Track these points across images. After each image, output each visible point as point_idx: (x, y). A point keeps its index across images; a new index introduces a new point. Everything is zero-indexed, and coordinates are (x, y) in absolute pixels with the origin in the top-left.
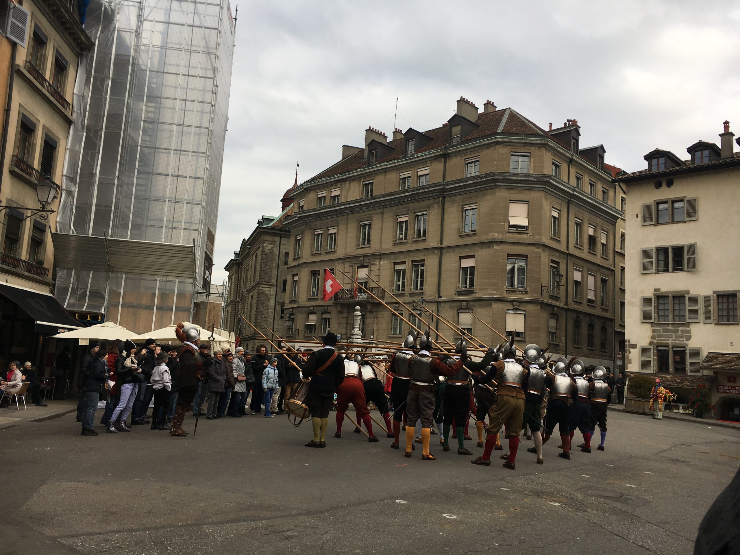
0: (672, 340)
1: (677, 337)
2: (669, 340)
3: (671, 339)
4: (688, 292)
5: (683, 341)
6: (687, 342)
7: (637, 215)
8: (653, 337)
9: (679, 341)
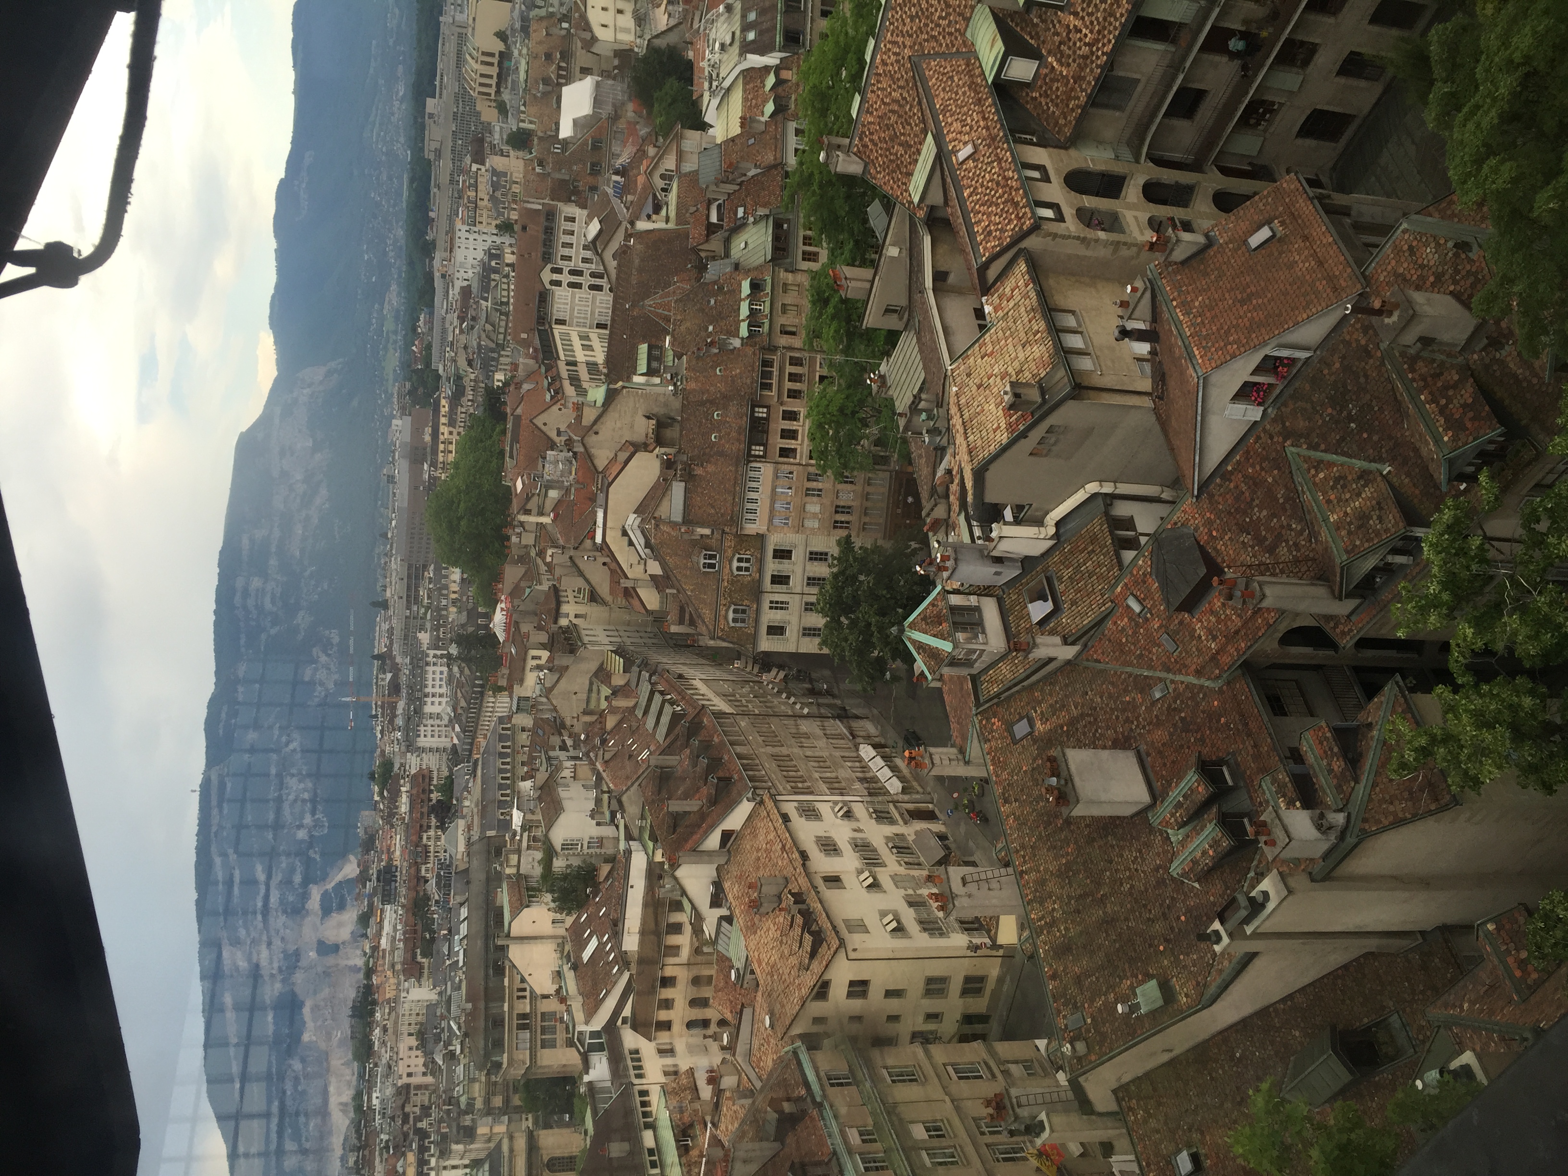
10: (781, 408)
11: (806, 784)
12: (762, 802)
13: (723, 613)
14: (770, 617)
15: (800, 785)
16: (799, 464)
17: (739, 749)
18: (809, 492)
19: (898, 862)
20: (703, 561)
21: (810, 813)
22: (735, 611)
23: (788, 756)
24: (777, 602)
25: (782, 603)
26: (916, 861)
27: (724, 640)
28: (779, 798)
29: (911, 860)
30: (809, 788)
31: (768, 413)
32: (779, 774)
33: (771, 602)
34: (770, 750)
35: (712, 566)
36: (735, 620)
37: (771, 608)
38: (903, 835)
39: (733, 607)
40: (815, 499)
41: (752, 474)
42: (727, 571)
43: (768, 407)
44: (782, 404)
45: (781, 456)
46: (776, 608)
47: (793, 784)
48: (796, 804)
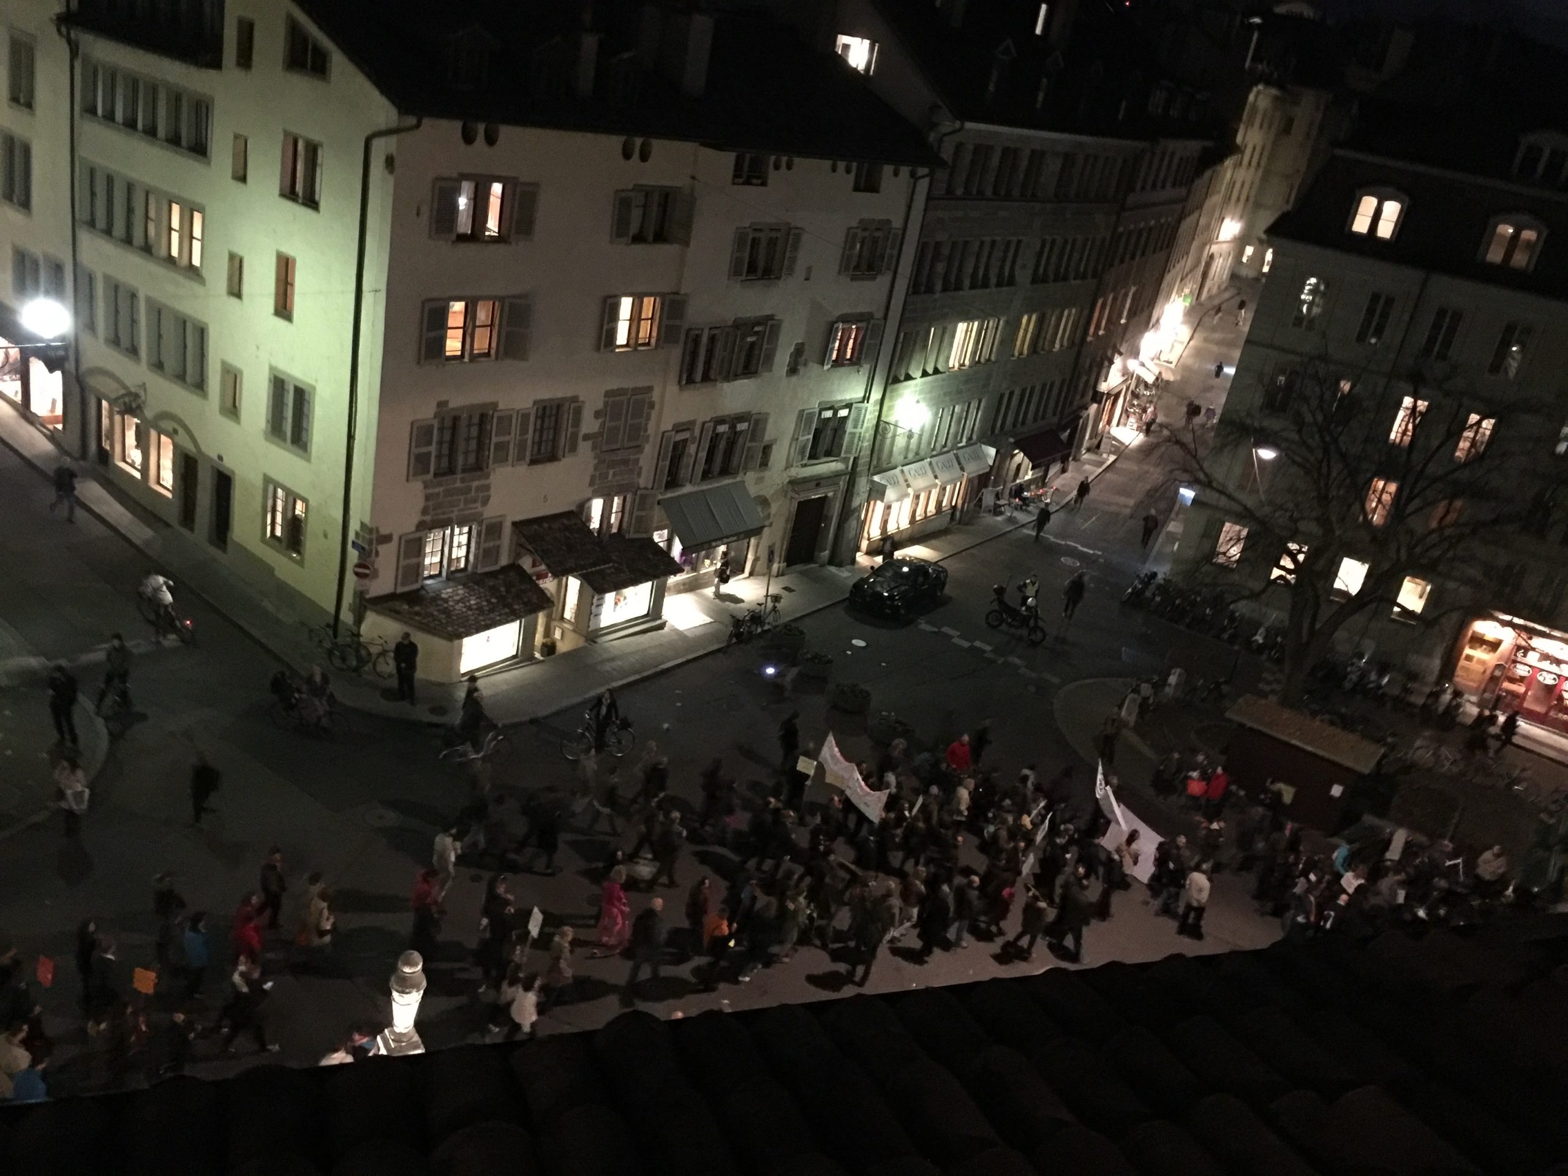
0: (459, 510)
1: (466, 502)
2: (452, 512)
3: (455, 509)
4: (495, 405)
5: (476, 508)
6: (480, 509)
7: (418, 210)
8: (425, 511)
9: (471, 509)
15: (940, 268)
19: (686, 427)
26: (684, 473)
29: (688, 461)
38: (764, 464)
47: (946, 251)
48: (897, 223)
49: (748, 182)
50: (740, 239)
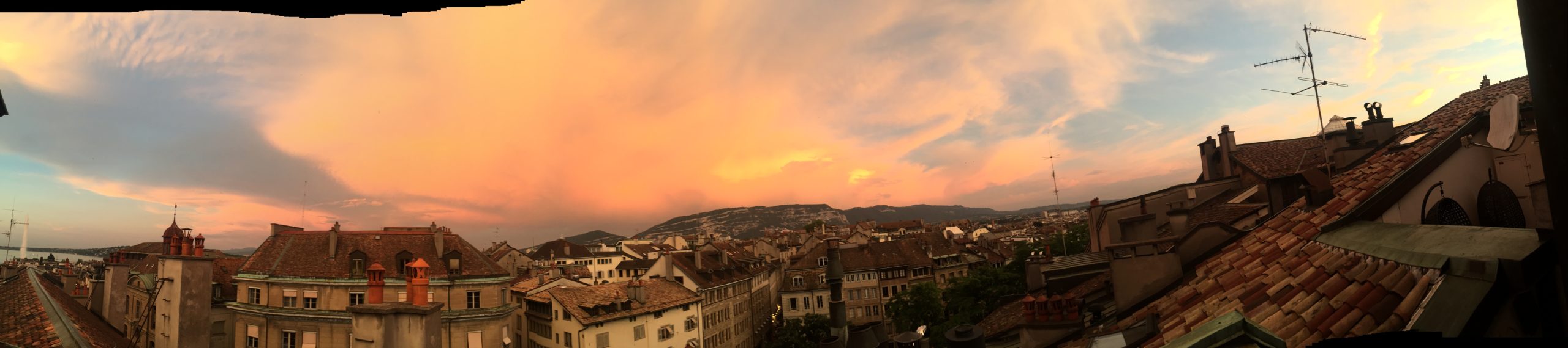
10: (907, 284)
11: (710, 325)
12: (697, 296)
13: (799, 273)
14: (800, 298)
15: (710, 321)
16: (881, 300)
17: (730, 290)
18: (868, 308)
20: (823, 258)
21: (690, 325)
22: (800, 279)
23: (729, 318)
24: (808, 301)
25: (808, 304)
27: (785, 276)
28: (700, 305)
30: (708, 327)
31: (903, 277)
32: (717, 310)
33: (808, 298)
34: (732, 308)
35: (821, 264)
36: (796, 280)
37: (805, 299)
39: (802, 277)
40: (865, 313)
41: (872, 275)
42: (820, 271)
43: (906, 276)
44: (909, 283)
45: (884, 288)
46: (805, 302)
47: (710, 317)
48: (696, 316)
49: (658, 317)
50: (659, 331)
